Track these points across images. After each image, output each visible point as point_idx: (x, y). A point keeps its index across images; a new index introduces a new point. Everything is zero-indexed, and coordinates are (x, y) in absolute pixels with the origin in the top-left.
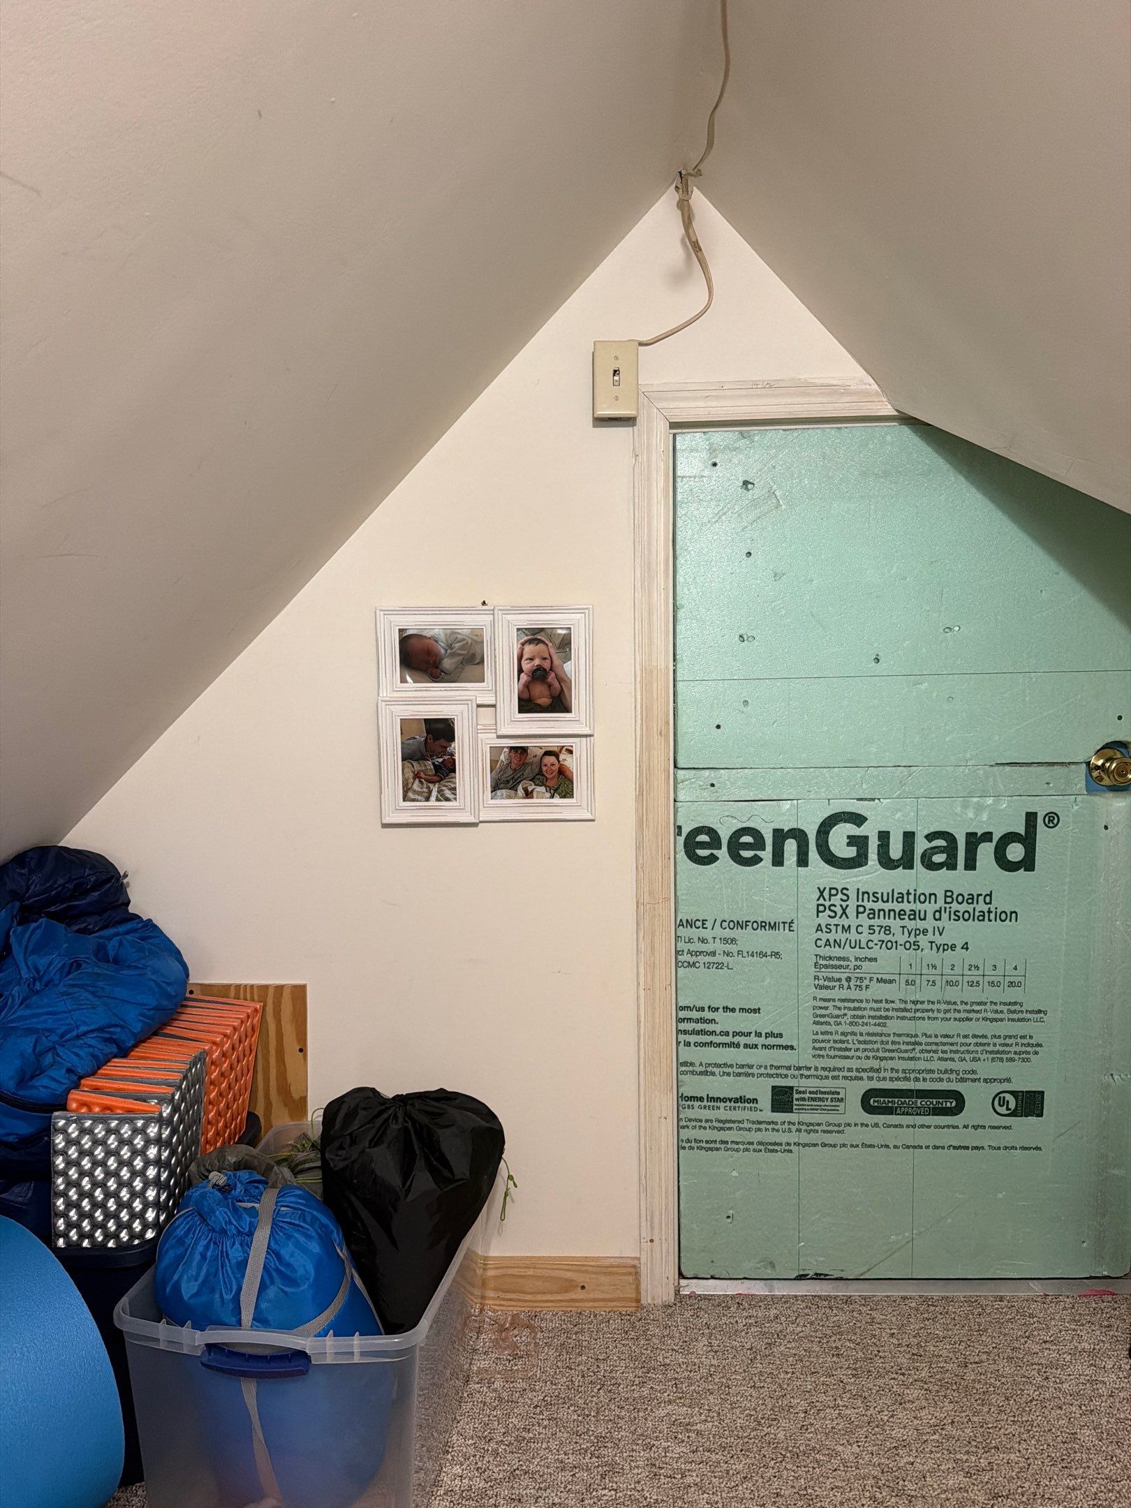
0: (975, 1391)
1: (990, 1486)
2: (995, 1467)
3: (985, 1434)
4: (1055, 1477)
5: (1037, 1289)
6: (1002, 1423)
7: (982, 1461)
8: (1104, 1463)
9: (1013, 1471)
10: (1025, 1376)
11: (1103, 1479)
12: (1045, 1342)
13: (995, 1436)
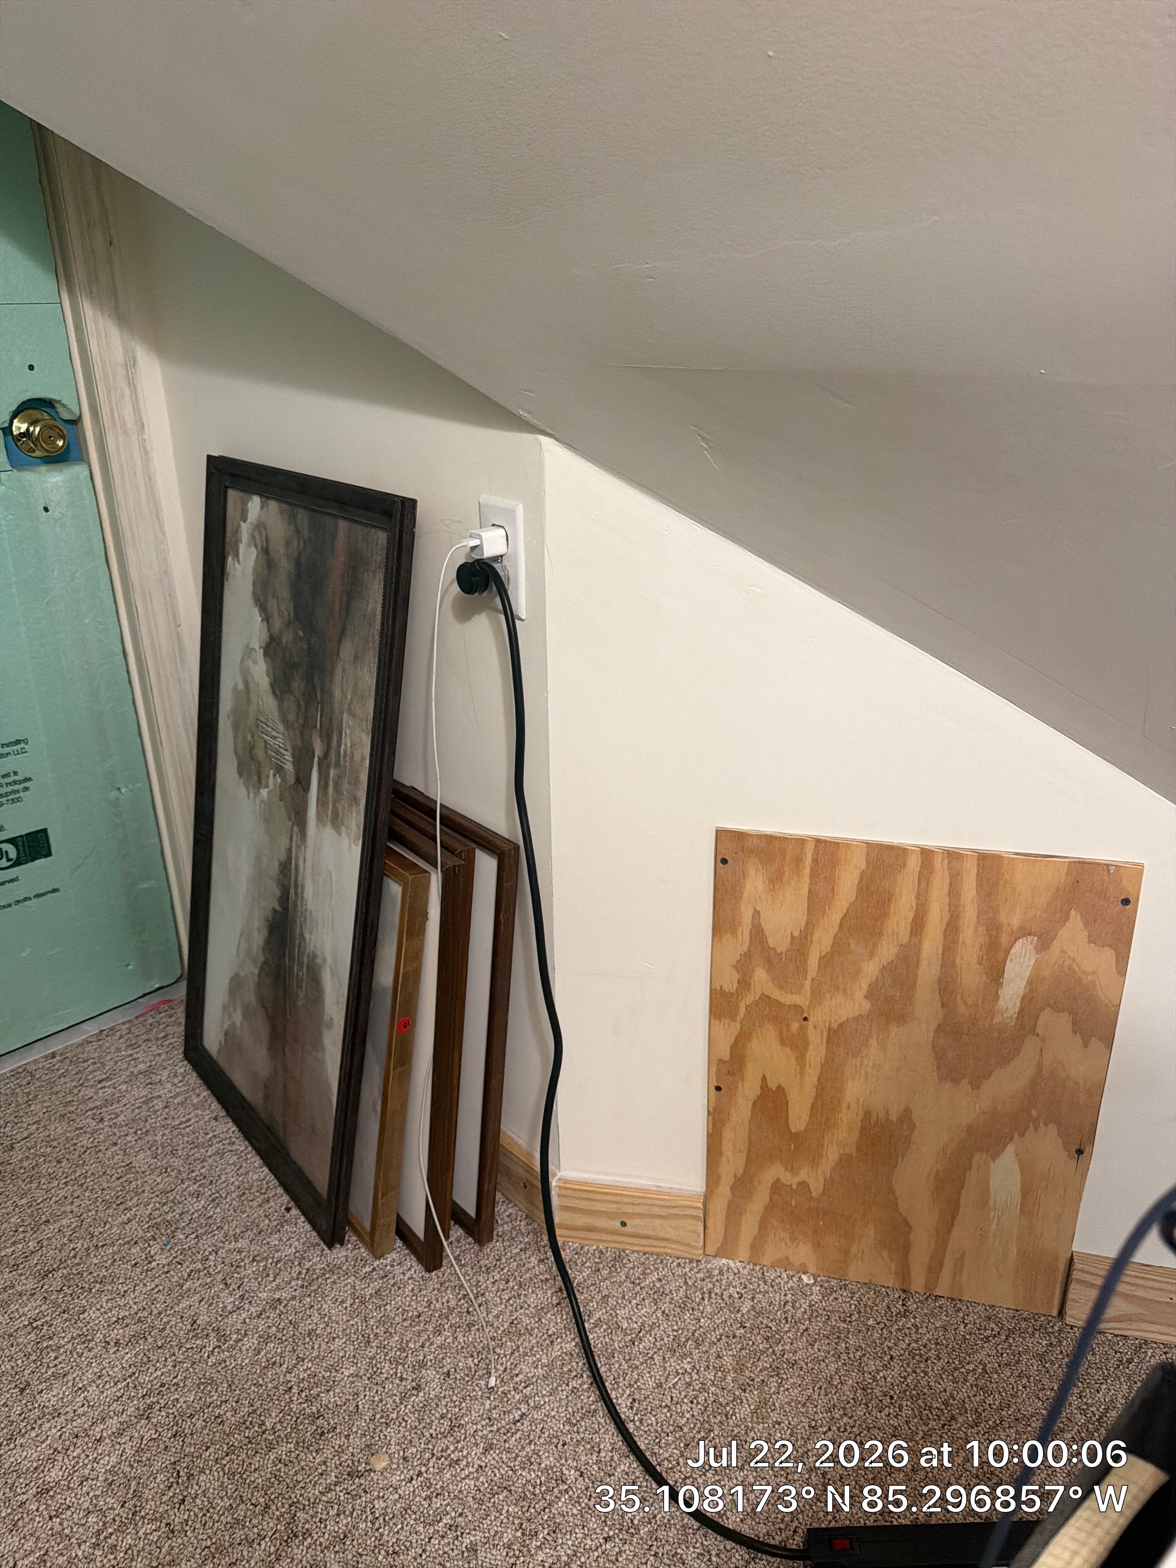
0: (22, 1171)
1: (39, 1267)
2: (45, 1243)
3: (35, 1212)
4: (110, 1219)
5: (91, 1029)
6: (53, 1191)
7: (30, 1244)
8: (159, 1180)
9: (65, 1236)
10: (77, 1129)
11: (157, 1196)
12: (100, 1082)
13: (45, 1210)
